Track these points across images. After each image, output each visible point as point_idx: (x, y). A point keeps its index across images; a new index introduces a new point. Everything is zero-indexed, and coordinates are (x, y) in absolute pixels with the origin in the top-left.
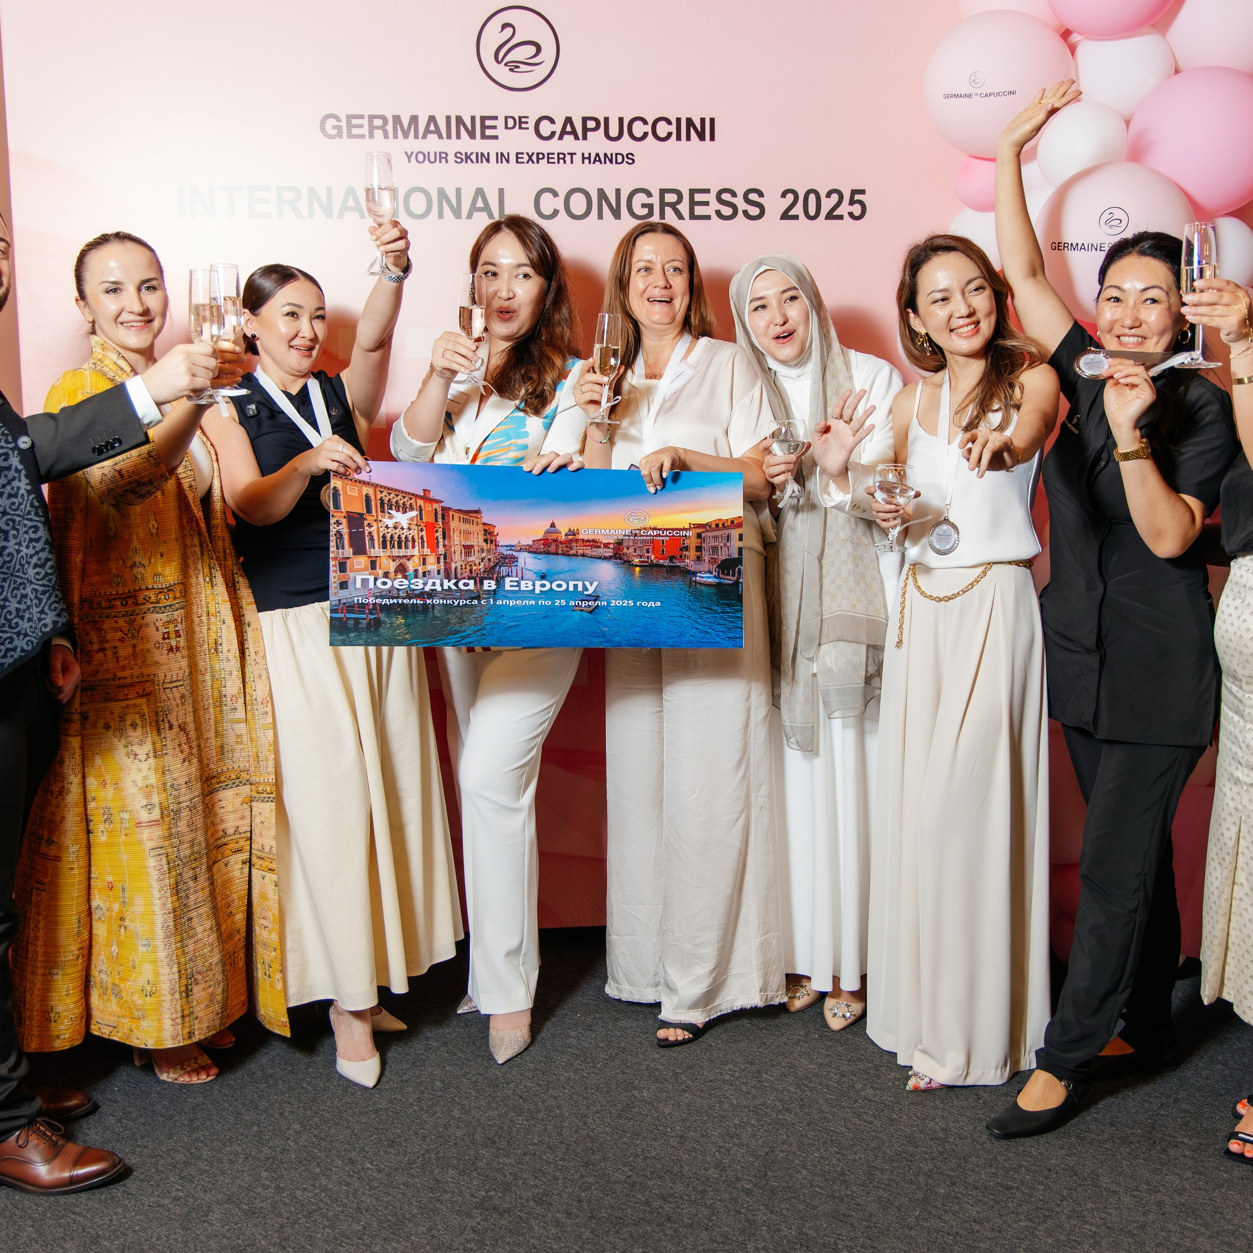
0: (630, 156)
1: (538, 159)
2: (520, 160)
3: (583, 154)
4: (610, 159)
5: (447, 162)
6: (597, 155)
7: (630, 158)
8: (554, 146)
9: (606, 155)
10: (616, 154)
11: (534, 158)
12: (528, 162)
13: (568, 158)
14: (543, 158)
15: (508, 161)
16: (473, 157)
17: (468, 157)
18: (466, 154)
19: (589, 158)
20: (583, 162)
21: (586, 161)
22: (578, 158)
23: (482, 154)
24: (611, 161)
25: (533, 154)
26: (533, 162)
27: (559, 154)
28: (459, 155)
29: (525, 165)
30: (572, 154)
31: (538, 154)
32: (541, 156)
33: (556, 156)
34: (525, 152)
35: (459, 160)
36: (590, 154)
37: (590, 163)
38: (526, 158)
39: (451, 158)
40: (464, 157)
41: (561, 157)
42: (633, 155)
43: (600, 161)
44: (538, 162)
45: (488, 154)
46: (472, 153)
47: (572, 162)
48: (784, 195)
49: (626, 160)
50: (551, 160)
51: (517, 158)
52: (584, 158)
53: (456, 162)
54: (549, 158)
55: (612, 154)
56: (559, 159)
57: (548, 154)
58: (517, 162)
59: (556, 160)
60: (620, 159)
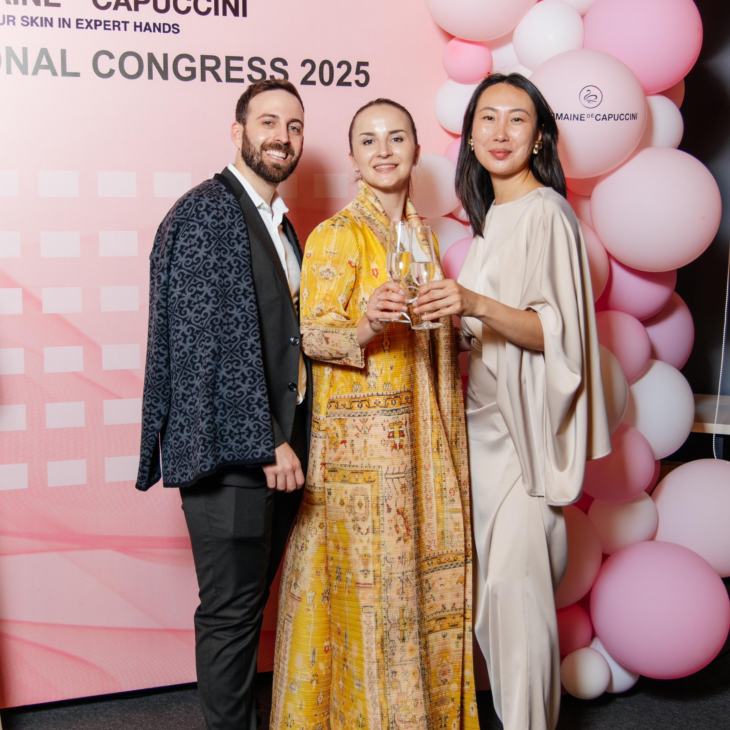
0: (175, 26)
1: (96, 26)
2: (80, 26)
3: (135, 23)
4: (158, 28)
5: (14, 24)
6: (147, 24)
7: (175, 28)
8: (110, 15)
9: (155, 25)
10: (164, 24)
11: (92, 24)
12: (87, 28)
13: (122, 26)
14: (100, 25)
15: (69, 26)
16: (38, 21)
17: (33, 21)
18: (32, 18)
19: (140, 26)
20: (135, 30)
21: (138, 29)
22: (130, 26)
23: (46, 19)
24: (159, 30)
25: (91, 20)
26: (91, 28)
27: (114, 22)
28: (25, 19)
29: (84, 30)
30: (126, 23)
31: (96, 21)
32: (98, 23)
33: (111, 23)
34: (84, 18)
35: (26, 23)
36: (141, 23)
37: (141, 31)
38: (85, 24)
39: (18, 21)
40: (29, 21)
41: (116, 25)
42: (178, 26)
43: (150, 29)
44: (96, 28)
45: (52, 19)
46: (37, 18)
47: (125, 29)
48: (303, 64)
49: (172, 29)
50: (107, 27)
51: (78, 24)
52: (136, 26)
53: (22, 24)
54: (105, 25)
55: (160, 24)
56: (114, 26)
57: (105, 22)
58: (77, 27)
59: (111, 27)
60: (167, 28)
